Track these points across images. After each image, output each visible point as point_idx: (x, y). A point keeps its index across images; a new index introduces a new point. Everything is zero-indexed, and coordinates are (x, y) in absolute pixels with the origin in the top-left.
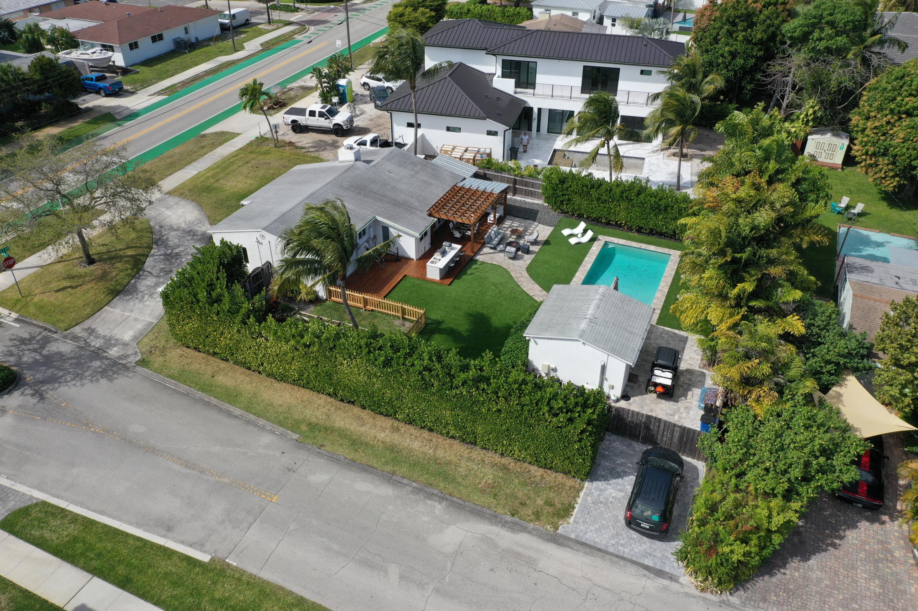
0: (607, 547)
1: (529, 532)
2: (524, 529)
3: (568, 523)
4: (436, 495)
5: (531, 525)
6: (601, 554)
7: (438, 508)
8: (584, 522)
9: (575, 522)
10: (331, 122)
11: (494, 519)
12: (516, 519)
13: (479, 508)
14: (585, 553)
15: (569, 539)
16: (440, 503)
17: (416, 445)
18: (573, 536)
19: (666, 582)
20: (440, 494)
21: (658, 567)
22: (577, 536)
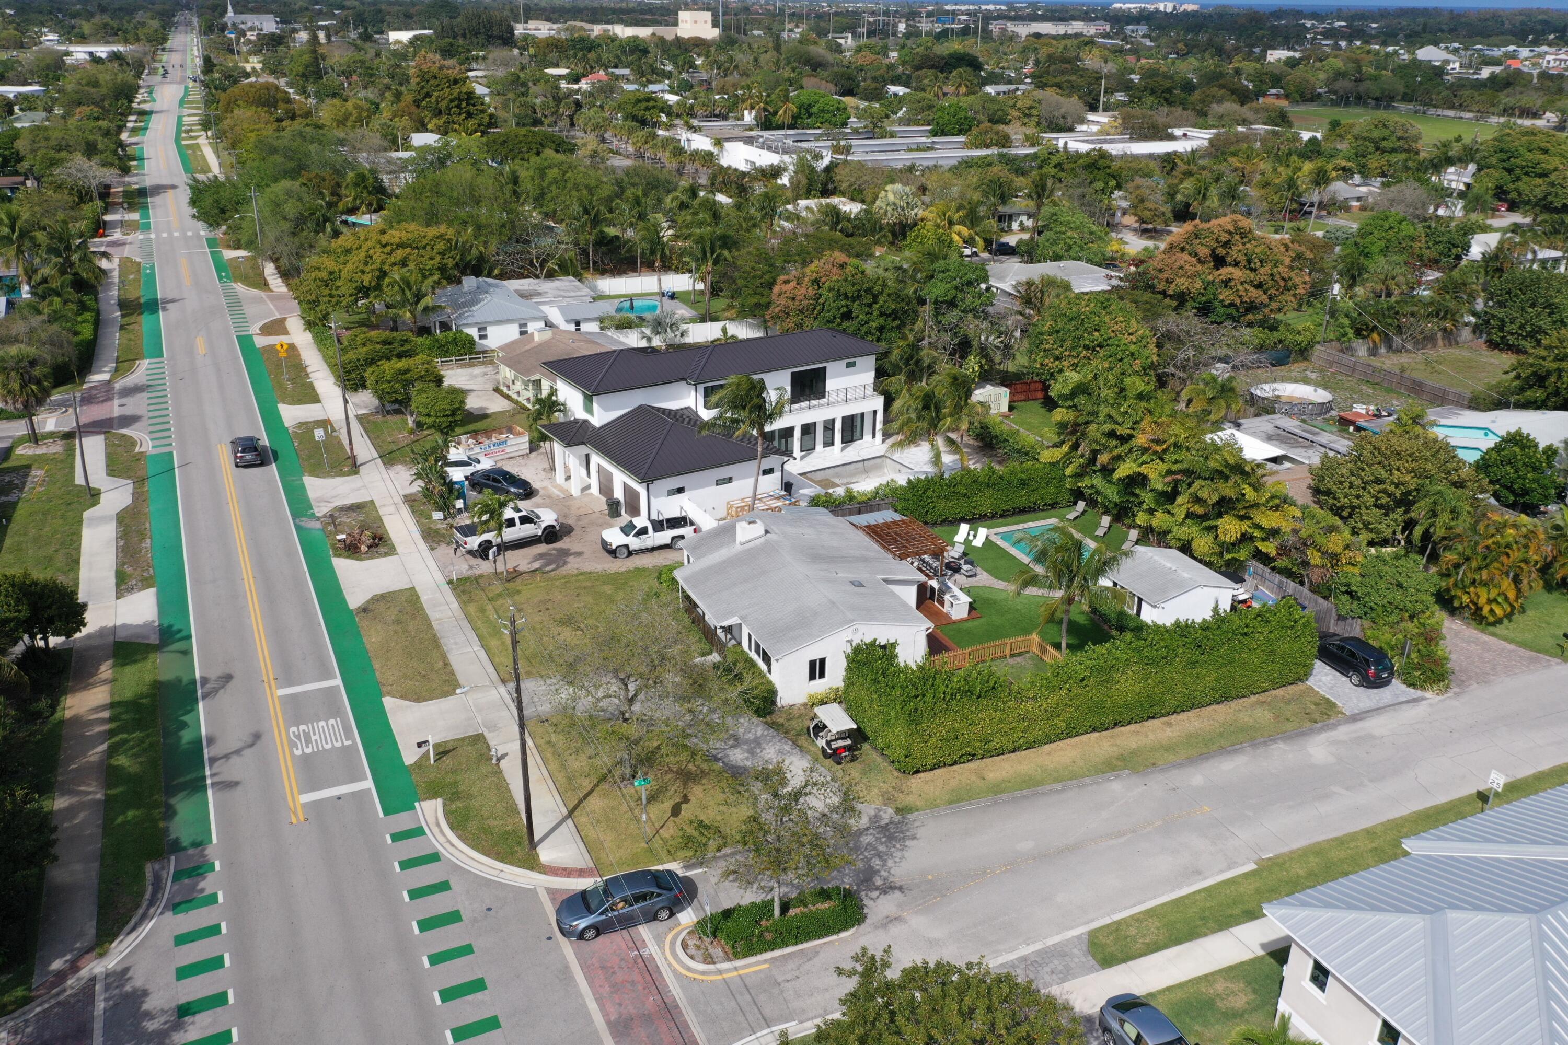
0: (1380, 705)
2: (1335, 725)
3: (1342, 708)
5: (1333, 721)
6: (1381, 711)
9: (1343, 704)
10: (540, 526)
11: (1314, 731)
12: (1321, 724)
13: (1297, 732)
14: (1376, 715)
16: (1277, 744)
17: (1197, 724)
19: (1427, 702)
20: (1267, 740)
21: (1412, 698)
22: (1358, 711)
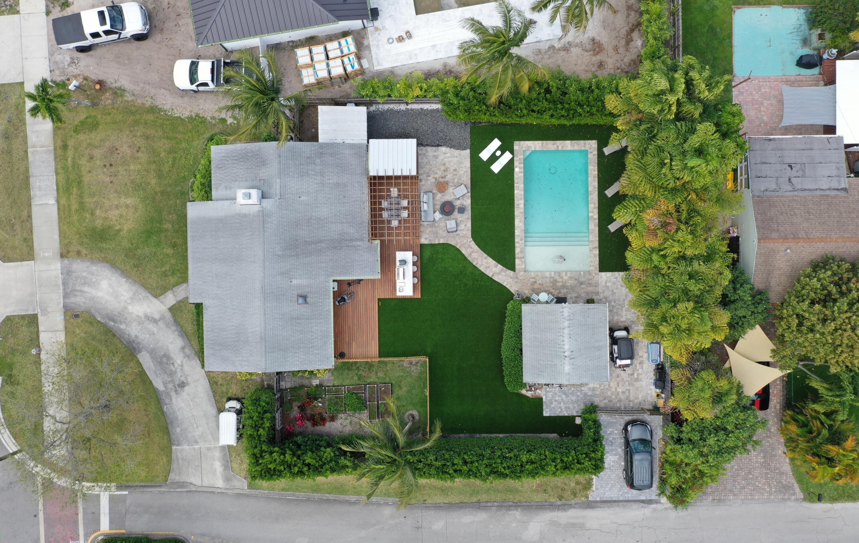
0: (618, 497)
1: (574, 507)
2: (571, 506)
3: (593, 491)
4: (512, 506)
5: (573, 502)
6: (616, 504)
7: (517, 514)
8: (602, 487)
9: (597, 489)
11: (552, 507)
12: (563, 501)
13: (540, 504)
14: (608, 507)
15: (596, 502)
16: (517, 510)
18: (598, 499)
19: (654, 506)
20: (514, 504)
21: (648, 498)
22: (601, 498)
